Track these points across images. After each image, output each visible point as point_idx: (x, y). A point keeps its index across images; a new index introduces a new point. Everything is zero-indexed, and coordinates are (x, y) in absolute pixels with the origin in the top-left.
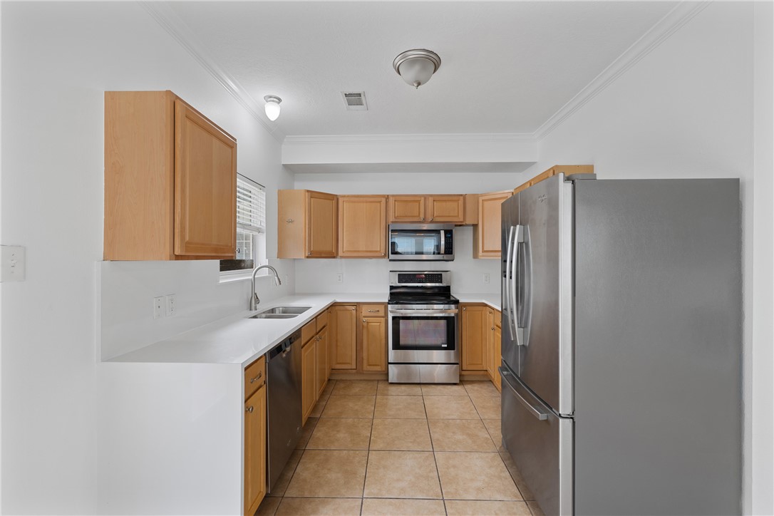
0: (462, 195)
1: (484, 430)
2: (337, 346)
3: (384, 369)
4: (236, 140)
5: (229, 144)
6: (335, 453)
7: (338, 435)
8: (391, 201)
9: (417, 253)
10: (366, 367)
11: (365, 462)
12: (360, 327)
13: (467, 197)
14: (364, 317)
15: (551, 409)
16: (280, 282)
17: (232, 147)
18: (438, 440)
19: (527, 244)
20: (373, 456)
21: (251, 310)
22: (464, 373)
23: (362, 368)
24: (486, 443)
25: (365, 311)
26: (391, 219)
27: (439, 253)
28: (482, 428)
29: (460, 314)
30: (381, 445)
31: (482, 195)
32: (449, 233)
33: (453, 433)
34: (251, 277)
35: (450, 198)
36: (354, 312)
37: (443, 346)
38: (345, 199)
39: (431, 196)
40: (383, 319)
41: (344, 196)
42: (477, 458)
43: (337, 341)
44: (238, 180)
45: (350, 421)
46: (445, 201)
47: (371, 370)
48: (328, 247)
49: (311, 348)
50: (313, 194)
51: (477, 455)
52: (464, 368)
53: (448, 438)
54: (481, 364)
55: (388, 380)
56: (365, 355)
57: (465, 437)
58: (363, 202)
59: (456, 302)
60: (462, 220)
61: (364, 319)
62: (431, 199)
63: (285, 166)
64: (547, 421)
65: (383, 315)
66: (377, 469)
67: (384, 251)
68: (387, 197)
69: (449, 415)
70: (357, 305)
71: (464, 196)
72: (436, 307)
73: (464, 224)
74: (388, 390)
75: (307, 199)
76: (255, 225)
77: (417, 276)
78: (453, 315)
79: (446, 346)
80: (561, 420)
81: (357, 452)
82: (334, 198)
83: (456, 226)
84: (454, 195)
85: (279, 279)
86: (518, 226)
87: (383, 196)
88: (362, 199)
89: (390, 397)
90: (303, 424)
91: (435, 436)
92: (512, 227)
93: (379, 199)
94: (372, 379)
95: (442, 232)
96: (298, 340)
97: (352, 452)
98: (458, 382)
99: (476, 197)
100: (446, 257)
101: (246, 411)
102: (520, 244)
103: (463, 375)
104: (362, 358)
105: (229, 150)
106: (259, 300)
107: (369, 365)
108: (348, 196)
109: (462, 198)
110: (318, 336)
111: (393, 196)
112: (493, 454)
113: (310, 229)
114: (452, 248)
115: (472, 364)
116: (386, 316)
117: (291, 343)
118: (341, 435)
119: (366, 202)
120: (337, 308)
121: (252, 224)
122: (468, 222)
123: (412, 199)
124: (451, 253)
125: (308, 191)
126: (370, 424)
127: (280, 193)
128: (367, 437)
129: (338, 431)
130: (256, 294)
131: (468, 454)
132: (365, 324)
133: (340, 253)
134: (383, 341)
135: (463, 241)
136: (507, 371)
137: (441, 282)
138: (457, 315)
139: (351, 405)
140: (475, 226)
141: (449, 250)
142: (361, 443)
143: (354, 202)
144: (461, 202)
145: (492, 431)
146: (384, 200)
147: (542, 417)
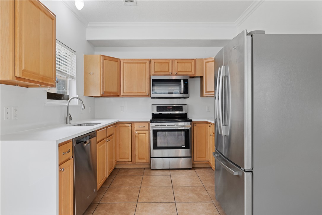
0: (193, 59)
1: (205, 191)
2: (120, 148)
3: (148, 161)
4: (55, 16)
5: (51, 17)
6: (117, 205)
7: (119, 196)
8: (152, 62)
9: (169, 93)
10: (137, 160)
11: (134, 209)
12: (133, 137)
13: (197, 61)
14: (136, 130)
15: (240, 168)
16: (85, 107)
17: (53, 19)
18: (178, 197)
19: (227, 77)
20: (139, 206)
21: (67, 123)
22: (195, 163)
23: (135, 161)
24: (206, 198)
25: (136, 127)
26: (152, 73)
27: (181, 93)
28: (204, 190)
29: (192, 128)
30: (145, 200)
31: (205, 59)
32: (186, 81)
33: (187, 193)
34: (67, 104)
35: (187, 61)
36: (130, 127)
37: (183, 147)
38: (125, 61)
39: (176, 59)
40: (147, 132)
41: (124, 60)
42: (200, 205)
43: (120, 145)
44: (56, 44)
45: (127, 188)
46: (184, 62)
47: (140, 162)
48: (115, 90)
49: (103, 145)
50: (105, 58)
51: (201, 204)
52: (195, 160)
53: (184, 196)
54: (205, 157)
55: (150, 168)
56: (137, 153)
57: (194, 195)
58: (135, 63)
59: (190, 121)
60: (194, 74)
61: (136, 132)
62: (175, 62)
63: (89, 41)
64: (238, 176)
65: (147, 129)
66: (142, 212)
67: (148, 93)
68: (150, 60)
69: (185, 184)
70: (132, 123)
71: (195, 60)
72: (180, 124)
73: (195, 76)
74: (150, 173)
75: (101, 60)
76: (70, 74)
77: (168, 108)
78: (189, 128)
79: (184, 147)
80: (245, 173)
81: (130, 204)
82: (117, 61)
83: (191, 77)
84: (189, 59)
85: (84, 106)
86: (222, 66)
87: (148, 60)
88: (135, 61)
89: (151, 176)
90: (98, 189)
91: (176, 195)
92: (219, 68)
93: (144, 61)
94: (141, 167)
95: (182, 81)
96: (94, 138)
97: (127, 204)
98: (192, 168)
99: (202, 60)
100: (184, 95)
101: (60, 171)
102: (224, 77)
103: (195, 164)
104: (135, 155)
105: (51, 21)
106: (72, 118)
107: (139, 159)
108: (127, 60)
109: (193, 61)
110: (107, 139)
111: (153, 59)
112: (210, 203)
113: (103, 78)
114: (188, 90)
115: (200, 158)
116: (149, 129)
117: (90, 138)
118: (121, 196)
119: (137, 63)
120: (120, 125)
121: (68, 73)
122: (197, 75)
123: (164, 61)
124: (187, 93)
125: (102, 56)
126: (138, 190)
127: (85, 57)
128: (137, 196)
129: (119, 194)
130: (70, 114)
131: (195, 203)
132: (137, 135)
133: (122, 94)
134: (148, 145)
135: (194, 86)
136: (218, 154)
137: (182, 111)
138: (191, 128)
139: (128, 180)
140: (202, 78)
141: (186, 91)
142: (133, 199)
143: (130, 63)
144: (193, 63)
145: (209, 192)
146: (148, 62)
147: (235, 173)
